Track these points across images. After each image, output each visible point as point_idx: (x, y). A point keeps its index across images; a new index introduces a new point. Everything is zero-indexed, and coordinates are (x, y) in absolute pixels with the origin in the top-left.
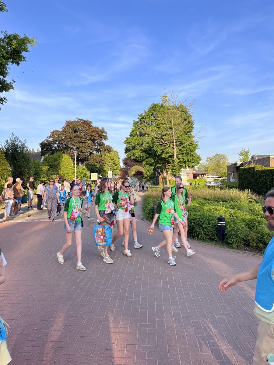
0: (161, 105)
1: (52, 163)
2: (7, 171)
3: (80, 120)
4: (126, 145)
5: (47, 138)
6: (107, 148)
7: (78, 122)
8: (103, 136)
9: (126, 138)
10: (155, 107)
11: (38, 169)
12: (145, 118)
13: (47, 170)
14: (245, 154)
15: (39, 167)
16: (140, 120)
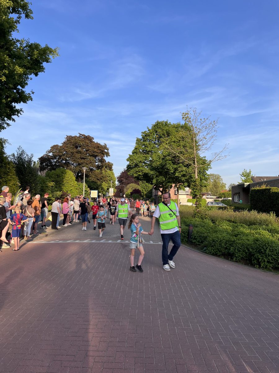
0: (165, 123)
1: (55, 179)
2: (16, 187)
4: (129, 162)
5: (47, 152)
6: (109, 165)
7: (80, 137)
8: (105, 152)
9: (129, 155)
10: (159, 124)
11: (43, 185)
12: (149, 136)
13: (52, 186)
14: (246, 175)
15: (44, 183)
16: (143, 138)
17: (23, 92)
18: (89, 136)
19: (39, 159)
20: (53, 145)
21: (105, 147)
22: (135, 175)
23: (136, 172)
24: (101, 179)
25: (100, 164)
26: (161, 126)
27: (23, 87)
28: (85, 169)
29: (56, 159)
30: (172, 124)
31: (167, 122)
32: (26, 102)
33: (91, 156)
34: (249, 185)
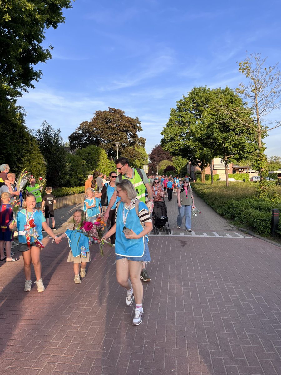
0: (203, 90)
1: (86, 158)
2: (42, 166)
3: (111, 110)
4: (163, 136)
5: (76, 130)
6: (141, 140)
8: (137, 126)
9: (163, 129)
10: (196, 91)
12: (185, 105)
13: (83, 165)
15: (74, 161)
16: (179, 108)
17: (40, 48)
18: (119, 110)
19: (70, 137)
20: (82, 122)
21: (137, 121)
22: (171, 150)
23: (172, 146)
24: (134, 156)
25: (132, 140)
26: (198, 92)
27: (39, 41)
28: (117, 144)
29: (86, 136)
30: (211, 90)
31: (205, 88)
32: (44, 61)
33: (122, 131)
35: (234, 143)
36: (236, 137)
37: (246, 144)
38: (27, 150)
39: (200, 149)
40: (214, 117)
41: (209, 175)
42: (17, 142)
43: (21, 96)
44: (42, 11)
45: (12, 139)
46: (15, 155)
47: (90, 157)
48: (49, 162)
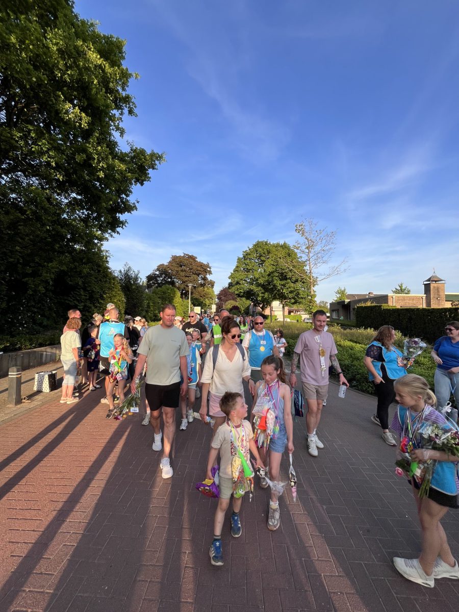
1: (161, 296)
3: (186, 255)
4: (230, 280)
5: (153, 271)
6: (211, 283)
8: (208, 270)
9: (230, 274)
10: (259, 244)
12: (250, 254)
13: (158, 303)
14: (342, 292)
15: (151, 299)
16: (244, 257)
17: (127, 201)
18: (192, 256)
19: (147, 277)
20: (159, 264)
21: (208, 266)
22: (236, 292)
23: (237, 289)
24: (204, 296)
25: (203, 281)
26: (261, 245)
27: (127, 196)
28: (190, 286)
29: (162, 277)
30: (272, 243)
31: (267, 241)
32: (130, 212)
33: (194, 274)
34: (350, 302)
35: (289, 289)
36: (292, 285)
37: (300, 291)
38: (109, 288)
39: (262, 293)
40: (274, 267)
41: (268, 315)
42: (100, 280)
43: (108, 241)
44: (132, 170)
45: (96, 278)
46: (98, 292)
47: (164, 296)
48: (128, 299)
